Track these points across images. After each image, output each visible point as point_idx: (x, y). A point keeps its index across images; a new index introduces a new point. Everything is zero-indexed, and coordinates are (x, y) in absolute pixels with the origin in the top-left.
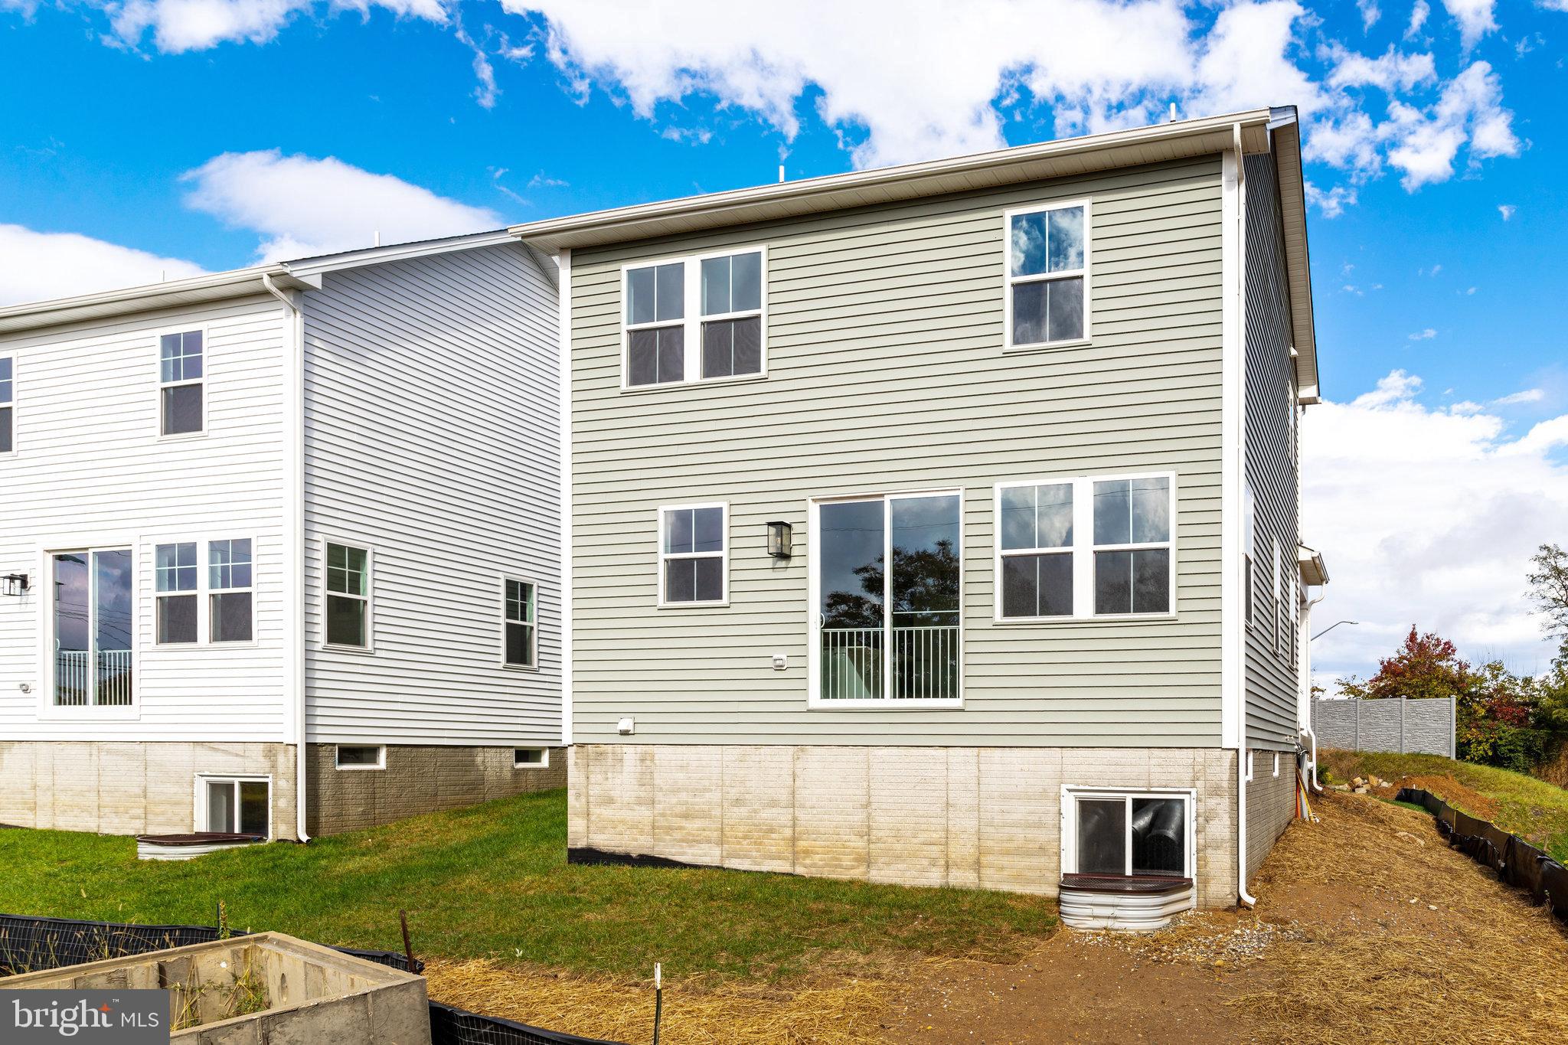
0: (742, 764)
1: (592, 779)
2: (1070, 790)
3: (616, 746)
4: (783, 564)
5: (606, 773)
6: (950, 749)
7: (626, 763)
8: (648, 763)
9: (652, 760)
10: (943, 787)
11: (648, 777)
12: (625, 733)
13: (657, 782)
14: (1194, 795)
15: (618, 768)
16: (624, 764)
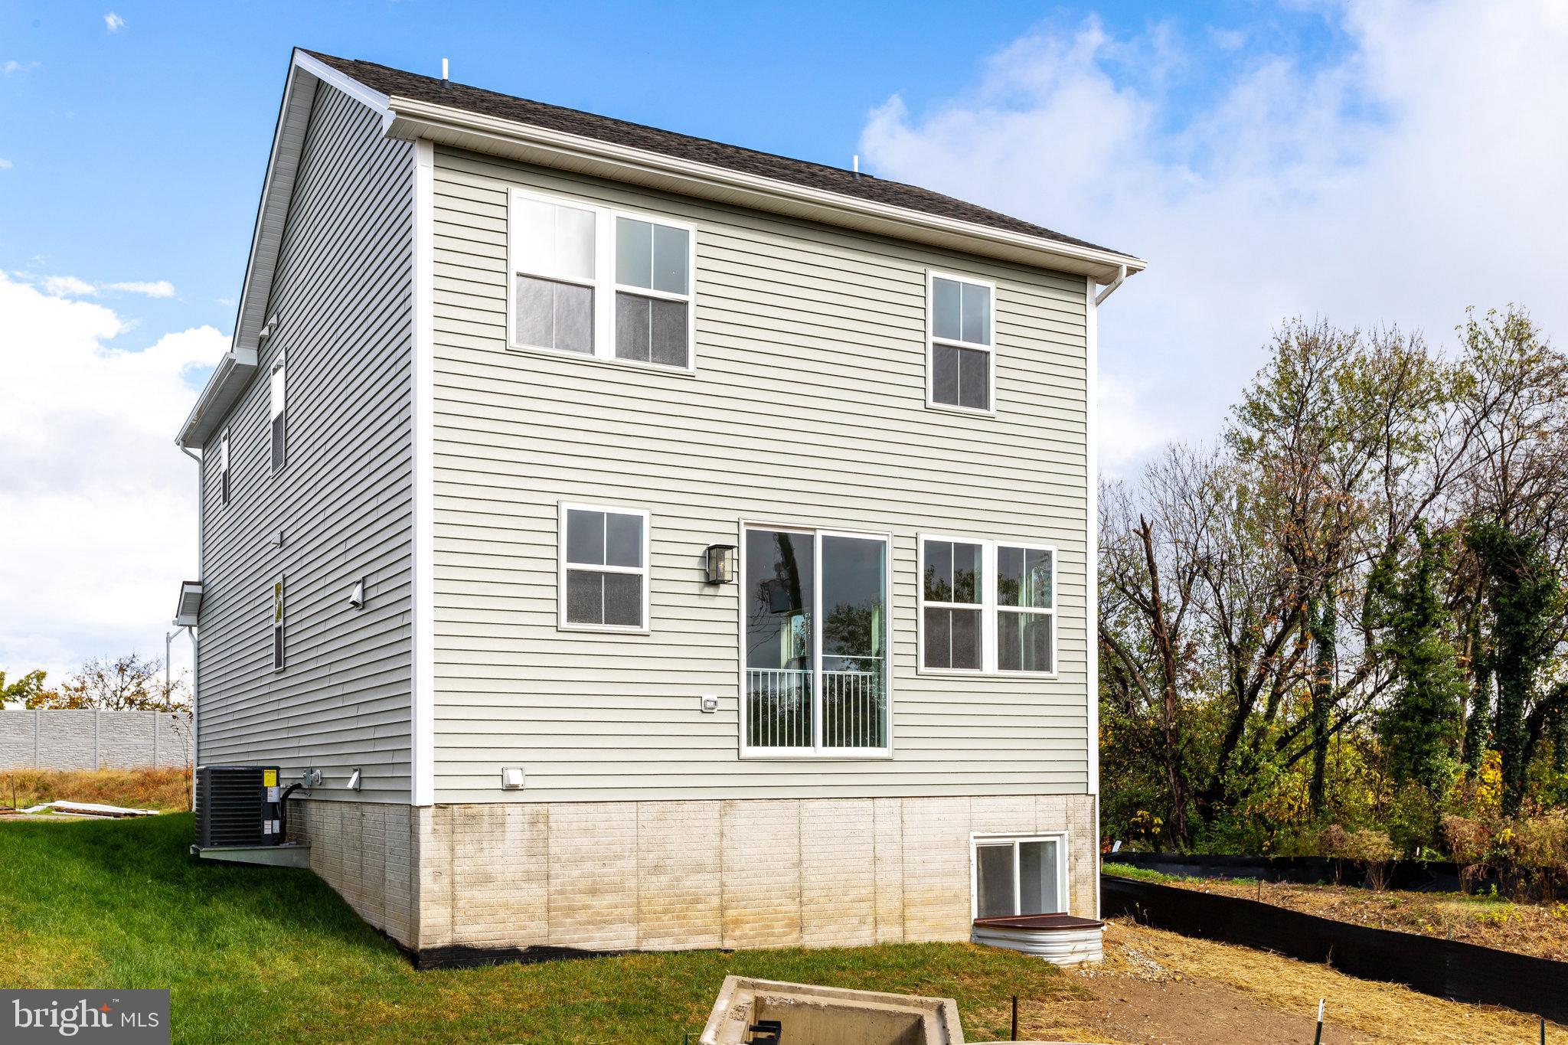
0: (661, 824)
1: (460, 850)
2: (975, 838)
3: (496, 805)
4: (712, 591)
5: (480, 842)
6: (876, 801)
7: (509, 828)
8: (541, 826)
9: (547, 823)
10: (870, 840)
11: (541, 845)
12: (512, 788)
13: (552, 851)
14: (1066, 837)
15: (498, 834)
16: (507, 829)
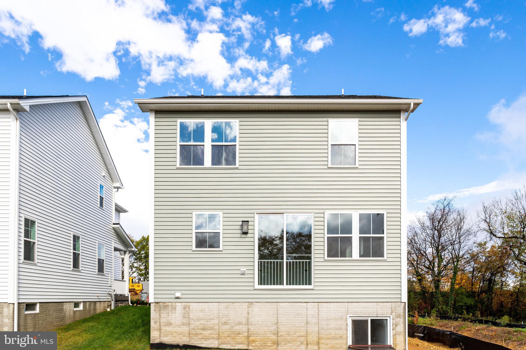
0: (227, 309)
1: (162, 316)
2: (350, 317)
3: (173, 303)
4: (244, 236)
5: (168, 313)
6: (308, 303)
7: (177, 309)
8: (187, 309)
9: (189, 308)
10: (305, 316)
11: (187, 315)
12: (178, 298)
13: (191, 316)
14: (392, 317)
15: (174, 311)
16: (176, 310)
